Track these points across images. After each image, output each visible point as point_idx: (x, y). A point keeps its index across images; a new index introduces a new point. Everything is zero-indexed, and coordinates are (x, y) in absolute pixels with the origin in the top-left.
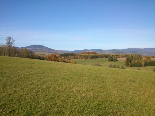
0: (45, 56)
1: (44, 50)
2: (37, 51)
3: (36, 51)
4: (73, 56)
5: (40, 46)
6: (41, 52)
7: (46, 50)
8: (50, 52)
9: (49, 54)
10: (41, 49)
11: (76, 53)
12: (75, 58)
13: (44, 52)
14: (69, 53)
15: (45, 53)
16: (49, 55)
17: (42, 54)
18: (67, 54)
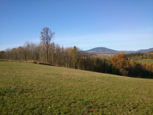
0: (108, 57)
1: (106, 52)
2: (100, 53)
3: (98, 54)
4: (140, 56)
5: (102, 48)
6: (104, 54)
7: (109, 51)
8: (113, 54)
9: (111, 55)
10: (103, 51)
12: (143, 58)
13: (107, 54)
14: (135, 53)
15: (108, 55)
16: (111, 56)
17: (105, 56)
18: (133, 53)
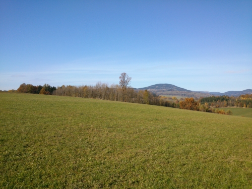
0: (176, 101)
1: (174, 92)
2: (164, 93)
3: (161, 94)
4: (224, 101)
5: (167, 86)
6: (170, 94)
7: (178, 91)
8: (185, 95)
9: (182, 97)
10: (169, 90)
11: (231, 96)
12: (228, 105)
13: (175, 95)
14: (217, 96)
15: (176, 97)
16: (182, 99)
17: (171, 99)
18: (214, 97)
